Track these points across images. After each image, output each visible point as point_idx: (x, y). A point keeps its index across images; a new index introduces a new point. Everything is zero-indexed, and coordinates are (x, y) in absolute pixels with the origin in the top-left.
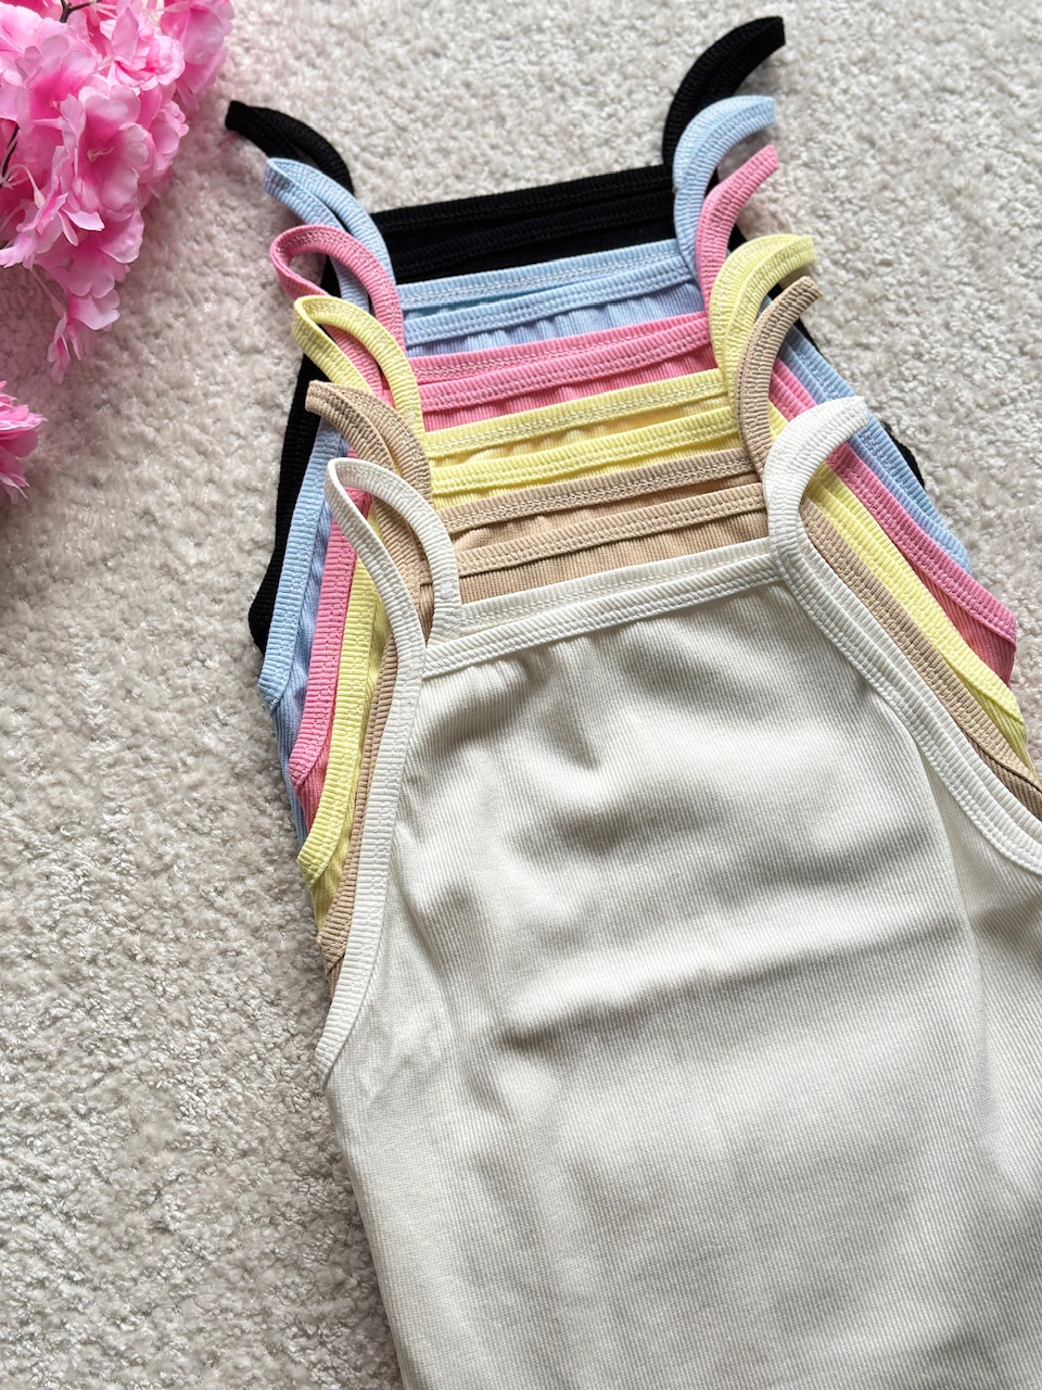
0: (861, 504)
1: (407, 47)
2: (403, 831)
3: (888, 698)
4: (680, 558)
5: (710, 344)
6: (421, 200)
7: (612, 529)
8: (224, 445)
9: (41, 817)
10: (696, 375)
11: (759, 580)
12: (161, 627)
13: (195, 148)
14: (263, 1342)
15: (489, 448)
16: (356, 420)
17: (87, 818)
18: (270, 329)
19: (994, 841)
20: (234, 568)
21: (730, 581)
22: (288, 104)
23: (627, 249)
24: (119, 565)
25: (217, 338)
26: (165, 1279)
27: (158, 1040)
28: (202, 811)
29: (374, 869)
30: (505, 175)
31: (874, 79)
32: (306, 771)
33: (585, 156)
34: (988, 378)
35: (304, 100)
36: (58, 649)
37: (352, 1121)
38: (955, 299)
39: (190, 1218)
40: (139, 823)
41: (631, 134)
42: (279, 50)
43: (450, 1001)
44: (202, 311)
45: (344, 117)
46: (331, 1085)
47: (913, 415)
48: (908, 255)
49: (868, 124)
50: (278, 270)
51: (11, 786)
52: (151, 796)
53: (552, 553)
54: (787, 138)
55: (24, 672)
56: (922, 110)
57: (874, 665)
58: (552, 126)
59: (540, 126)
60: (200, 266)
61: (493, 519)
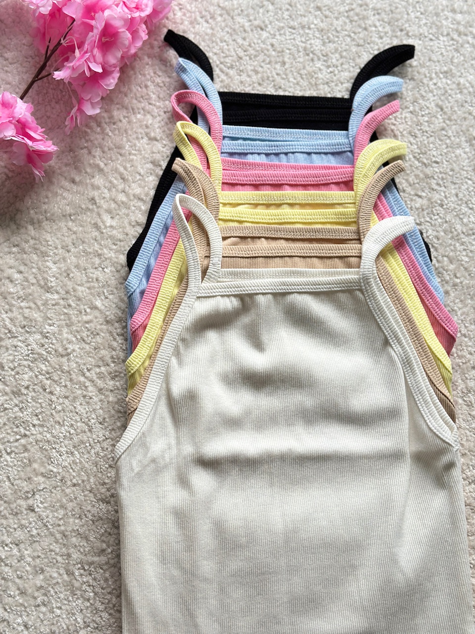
0: (402, 264)
1: (250, 23)
2: (174, 361)
3: (396, 350)
4: (320, 270)
6: (241, 90)
7: (293, 250)
8: (133, 177)
9: (19, 320)
10: (343, 192)
11: (351, 286)
12: (88, 250)
13: (149, 46)
14: (65, 568)
15: (247, 204)
16: (193, 179)
17: (38, 325)
18: (164, 131)
19: (428, 421)
20: (125, 231)
21: (339, 284)
22: (193, 36)
23: (326, 131)
24: (76, 219)
25: (140, 130)
26: (28, 531)
27: (48, 428)
28: (89, 333)
29: (158, 375)
30: (280, 88)
31: (449, 82)
32: (137, 326)
33: (316, 87)
34: (470, 222)
35: (200, 36)
36: (42, 250)
37: (125, 481)
38: (463, 185)
39: (45, 508)
40: (60, 332)
41: (338, 82)
42: (194, 12)
43: (178, 438)
44: (136, 117)
45: (216, 47)
46: (119, 463)
47: (434, 230)
48: (447, 161)
49: (442, 101)
50: (173, 107)
51: (8, 304)
52: (68, 322)
53: (265, 255)
54: (405, 99)
55: (25, 256)
56: (467, 100)
57: (393, 334)
58: (305, 71)
59: (300, 70)
60: (140, 98)
61: (242, 235)
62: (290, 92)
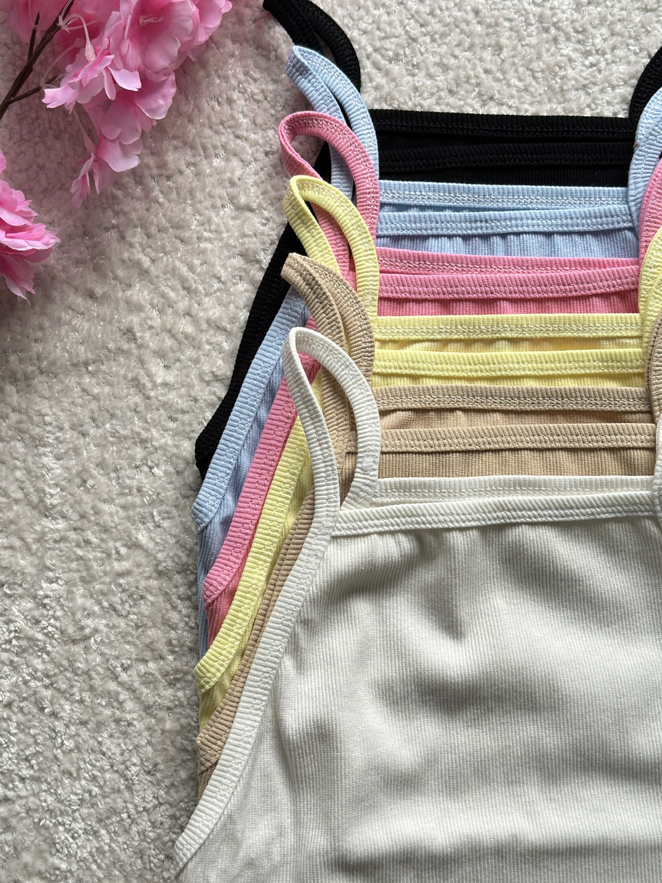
2: (288, 663)
4: (572, 477)
5: (636, 290)
6: (416, 106)
7: (518, 437)
8: (206, 286)
10: (618, 314)
11: (635, 511)
12: (122, 432)
15: (428, 340)
16: (323, 297)
17: (28, 582)
18: (264, 193)
20: (192, 393)
21: (610, 507)
24: (98, 371)
25: (219, 191)
27: (49, 784)
28: (125, 596)
29: (257, 693)
30: (491, 98)
32: (217, 592)
33: (563, 96)
36: (33, 433)
40: (70, 595)
41: (607, 85)
43: (296, 814)
44: (210, 164)
45: (366, 18)
50: (281, 144)
52: (84, 574)
53: (464, 448)
58: (541, 63)
59: (531, 61)
60: (217, 125)
61: (419, 406)
62: (510, 107)
